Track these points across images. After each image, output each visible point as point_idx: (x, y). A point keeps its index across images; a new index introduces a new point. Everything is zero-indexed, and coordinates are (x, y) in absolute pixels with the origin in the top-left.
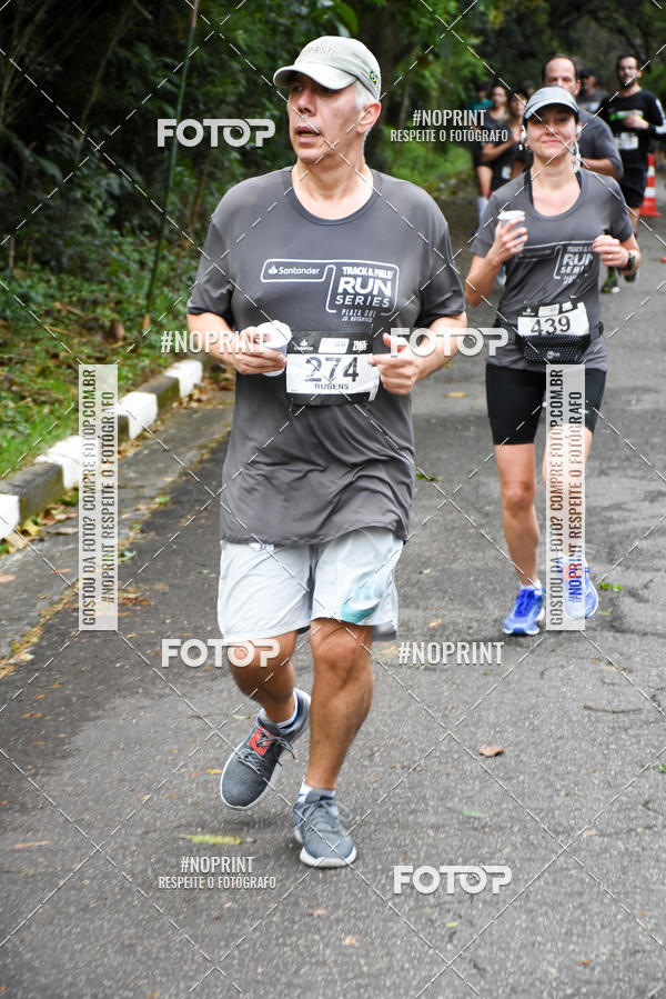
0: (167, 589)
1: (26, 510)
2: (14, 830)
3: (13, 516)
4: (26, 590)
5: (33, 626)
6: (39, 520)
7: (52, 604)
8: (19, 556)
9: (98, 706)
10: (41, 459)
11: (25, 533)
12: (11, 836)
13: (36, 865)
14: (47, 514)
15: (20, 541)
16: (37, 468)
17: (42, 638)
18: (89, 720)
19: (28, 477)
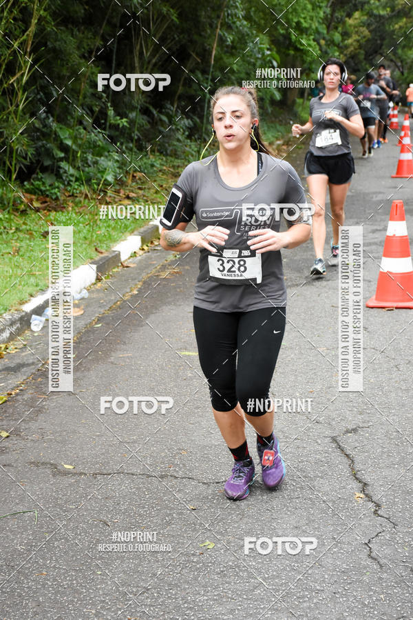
0: (189, 268)
1: (144, 241)
2: (120, 350)
3: (139, 244)
4: (140, 269)
5: (139, 281)
6: (149, 245)
7: (148, 274)
8: (140, 258)
9: (156, 309)
10: (151, 223)
11: (143, 249)
12: (119, 352)
13: (125, 362)
14: (152, 243)
15: (141, 252)
16: (150, 227)
17: (142, 286)
18: (153, 313)
19: (145, 229)
